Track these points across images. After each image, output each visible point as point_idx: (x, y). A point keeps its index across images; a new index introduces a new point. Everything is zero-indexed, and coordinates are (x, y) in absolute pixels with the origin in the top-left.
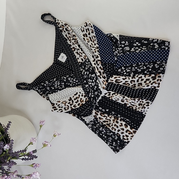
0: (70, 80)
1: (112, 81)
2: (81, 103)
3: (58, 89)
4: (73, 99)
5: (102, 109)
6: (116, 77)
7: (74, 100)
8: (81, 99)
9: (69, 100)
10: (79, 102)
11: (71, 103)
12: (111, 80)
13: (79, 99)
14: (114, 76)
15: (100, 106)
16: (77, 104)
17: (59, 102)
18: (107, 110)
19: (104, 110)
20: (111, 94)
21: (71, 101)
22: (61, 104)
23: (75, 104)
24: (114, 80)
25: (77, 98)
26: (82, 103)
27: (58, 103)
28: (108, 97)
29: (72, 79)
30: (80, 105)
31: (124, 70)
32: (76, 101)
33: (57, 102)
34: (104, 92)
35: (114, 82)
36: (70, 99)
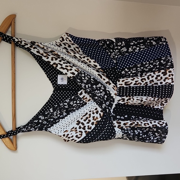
0: (73, 104)
1: (122, 84)
2: (95, 122)
3: (59, 118)
4: (82, 121)
5: (120, 117)
6: (124, 80)
7: (84, 122)
8: (94, 117)
9: (76, 124)
10: (92, 121)
11: (82, 126)
12: (119, 84)
13: (91, 119)
14: (121, 80)
15: (117, 115)
16: (90, 124)
17: (66, 131)
18: (126, 116)
19: (122, 118)
20: (126, 100)
21: (80, 125)
22: (70, 134)
23: (88, 124)
24: (123, 83)
25: (87, 118)
26: (96, 120)
27: (66, 133)
28: (123, 103)
29: (75, 102)
30: (95, 124)
31: (128, 71)
32: (87, 121)
33: (64, 132)
34: (117, 99)
35: (124, 85)
36: (79, 122)
